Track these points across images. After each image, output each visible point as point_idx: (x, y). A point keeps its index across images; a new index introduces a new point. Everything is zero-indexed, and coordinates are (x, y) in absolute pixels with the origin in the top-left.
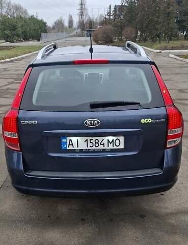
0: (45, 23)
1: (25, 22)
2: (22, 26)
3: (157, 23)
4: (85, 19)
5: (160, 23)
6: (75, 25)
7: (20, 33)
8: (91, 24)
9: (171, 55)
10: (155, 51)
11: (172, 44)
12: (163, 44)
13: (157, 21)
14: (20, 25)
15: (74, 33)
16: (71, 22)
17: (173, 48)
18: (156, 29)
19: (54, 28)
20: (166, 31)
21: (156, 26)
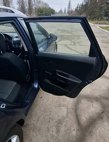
0: (54, 11)
3: (96, 12)
7: (44, 14)
9: (98, 27)
10: (92, 24)
11: (100, 22)
12: (97, 22)
13: (96, 11)
16: (65, 11)
17: (100, 24)
18: (95, 15)
20: (99, 16)
21: (95, 13)
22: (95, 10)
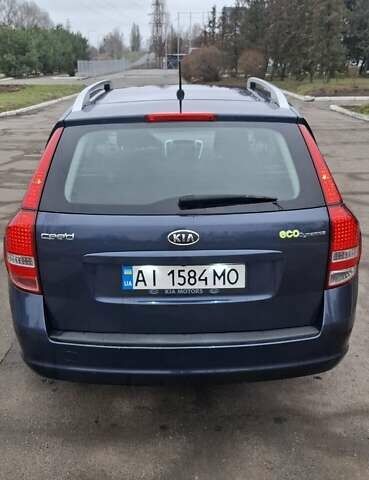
0: (84, 41)
1: (46, 38)
2: (39, 46)
3: (307, 43)
4: (165, 33)
5: (312, 43)
6: (145, 44)
7: (35, 59)
9: (333, 107)
10: (302, 98)
11: (334, 84)
12: (319, 84)
13: (307, 40)
14: (34, 43)
16: (136, 39)
17: (336, 93)
18: (305, 56)
19: (102, 50)
20: (324, 60)
21: (305, 50)
22: (304, 35)
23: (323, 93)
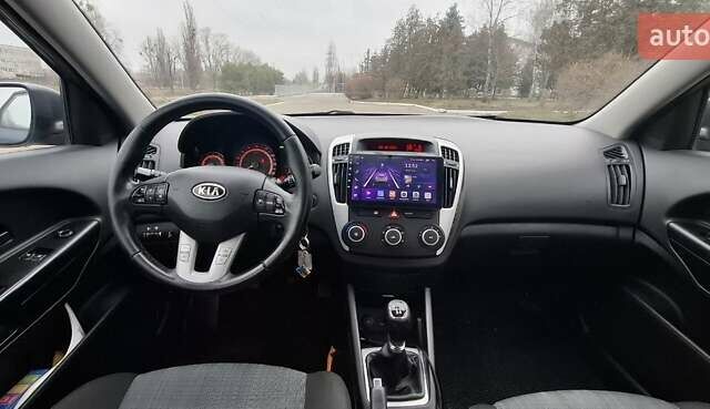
2: (251, 76)
4: (334, 70)
5: (441, 72)
6: (322, 79)
8: (341, 78)
10: (436, 110)
14: (248, 73)
15: (320, 88)
16: (316, 75)
19: (294, 82)
23: (450, 107)
